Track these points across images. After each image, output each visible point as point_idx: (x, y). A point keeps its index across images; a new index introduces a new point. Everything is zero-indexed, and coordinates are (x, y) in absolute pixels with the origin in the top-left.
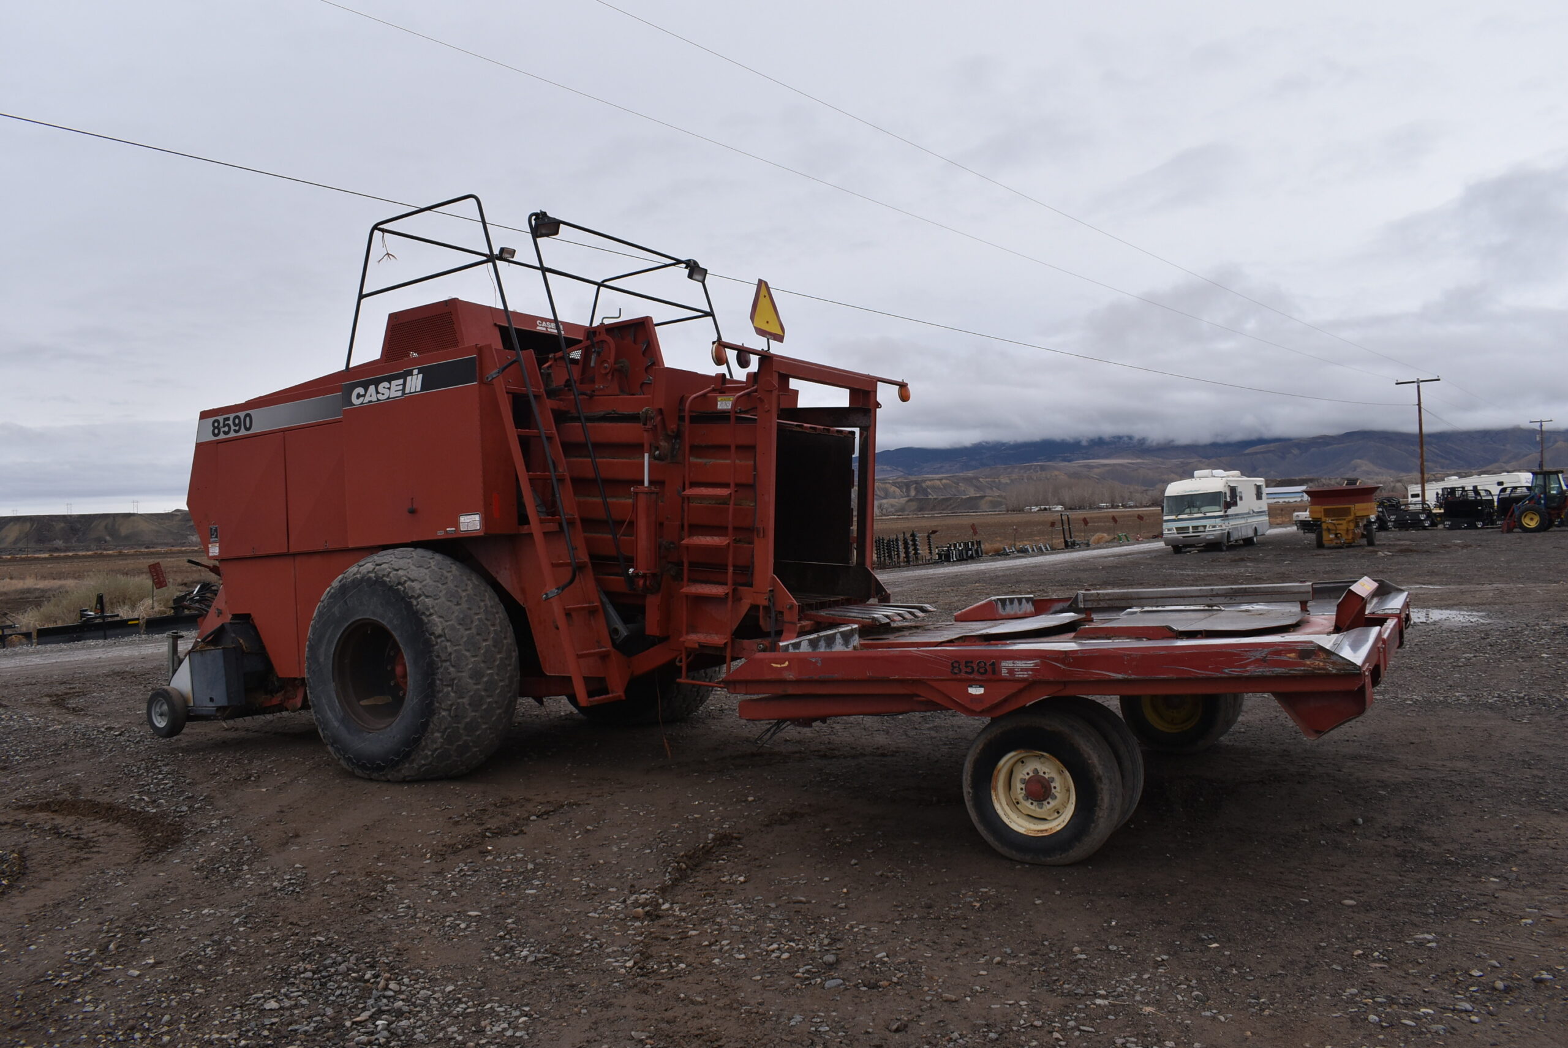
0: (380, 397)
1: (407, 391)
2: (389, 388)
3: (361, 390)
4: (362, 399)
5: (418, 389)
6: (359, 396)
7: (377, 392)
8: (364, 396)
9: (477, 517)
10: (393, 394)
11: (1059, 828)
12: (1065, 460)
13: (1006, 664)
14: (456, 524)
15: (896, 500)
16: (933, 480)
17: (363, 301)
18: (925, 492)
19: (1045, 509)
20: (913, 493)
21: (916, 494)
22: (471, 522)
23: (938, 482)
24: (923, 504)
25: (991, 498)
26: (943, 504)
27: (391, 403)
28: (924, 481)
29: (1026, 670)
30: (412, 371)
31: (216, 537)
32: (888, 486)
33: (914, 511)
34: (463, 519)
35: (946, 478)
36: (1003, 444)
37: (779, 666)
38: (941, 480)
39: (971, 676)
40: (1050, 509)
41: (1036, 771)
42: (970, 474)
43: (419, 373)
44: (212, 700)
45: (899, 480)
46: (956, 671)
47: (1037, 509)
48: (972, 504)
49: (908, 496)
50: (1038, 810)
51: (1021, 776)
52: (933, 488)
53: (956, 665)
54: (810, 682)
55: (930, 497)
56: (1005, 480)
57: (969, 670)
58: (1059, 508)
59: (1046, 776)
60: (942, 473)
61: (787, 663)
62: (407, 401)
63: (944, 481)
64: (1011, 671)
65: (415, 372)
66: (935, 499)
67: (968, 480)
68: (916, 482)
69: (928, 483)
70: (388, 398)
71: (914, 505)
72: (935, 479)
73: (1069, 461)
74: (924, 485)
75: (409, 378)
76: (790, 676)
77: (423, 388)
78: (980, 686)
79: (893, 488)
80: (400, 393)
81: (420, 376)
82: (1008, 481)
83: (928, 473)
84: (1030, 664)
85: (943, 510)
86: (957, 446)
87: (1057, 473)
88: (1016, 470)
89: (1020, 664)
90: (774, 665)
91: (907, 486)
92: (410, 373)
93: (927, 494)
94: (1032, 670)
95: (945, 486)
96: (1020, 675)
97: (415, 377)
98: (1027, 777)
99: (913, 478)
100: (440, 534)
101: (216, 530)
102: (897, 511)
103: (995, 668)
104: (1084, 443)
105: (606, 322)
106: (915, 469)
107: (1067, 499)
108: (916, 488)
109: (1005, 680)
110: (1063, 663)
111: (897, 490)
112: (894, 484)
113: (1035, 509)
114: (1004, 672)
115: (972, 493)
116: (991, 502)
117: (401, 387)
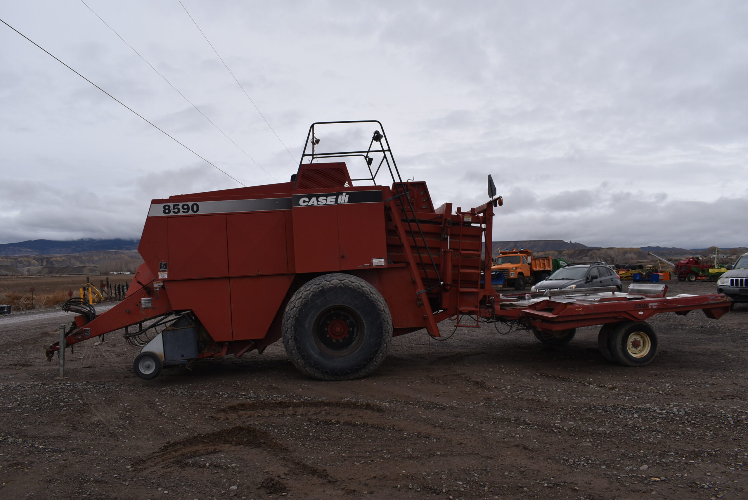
0: (319, 203)
1: (339, 202)
2: (326, 200)
3: (307, 199)
4: (306, 204)
5: (346, 201)
6: (304, 202)
7: (318, 201)
8: (309, 202)
9: (383, 260)
10: (329, 202)
11: (646, 354)
12: (127, 249)
13: (650, 304)
14: (371, 263)
15: (35, 267)
16: (56, 257)
17: (304, 157)
18: (52, 263)
19: (121, 273)
20: (45, 264)
21: (47, 265)
22: (379, 262)
23: (59, 258)
24: (52, 270)
25: (90, 267)
26: (62, 270)
27: (326, 207)
28: (52, 258)
29: (656, 306)
30: (342, 193)
31: (166, 268)
32: (30, 259)
33: (47, 273)
34: (374, 260)
35: (64, 256)
36: (95, 240)
37: (578, 310)
38: (61, 257)
39: (640, 309)
40: (123, 273)
41: (635, 339)
42: (77, 255)
43: (346, 194)
44: (183, 356)
45: (37, 257)
46: (636, 307)
47: (116, 273)
48: (79, 270)
49: (42, 265)
50: (636, 350)
51: (631, 341)
52: (57, 261)
53: (636, 305)
54: (590, 314)
55: (55, 266)
56: (96, 258)
57: (640, 307)
58: (128, 273)
59: (638, 340)
60: (61, 254)
61: (581, 309)
62: (337, 207)
63: (63, 258)
64: (652, 306)
65: (344, 194)
66: (59, 267)
67: (76, 258)
68: (47, 258)
69: (54, 259)
70: (326, 204)
71: (47, 270)
72: (58, 257)
73: (130, 250)
74: (51, 260)
75: (340, 197)
76: (582, 313)
77: (349, 201)
78: (642, 311)
79: (34, 261)
80: (334, 203)
81: (347, 196)
82: (98, 259)
83: (53, 254)
84: (656, 304)
85: (64, 273)
86: (69, 240)
87: (123, 255)
88: (102, 253)
89: (654, 304)
90: (577, 310)
91: (42, 260)
92: (341, 194)
93: (53, 264)
94: (657, 305)
95: (63, 260)
96: (654, 307)
97: (344, 196)
98: (633, 341)
99: (45, 256)
100: (360, 267)
101: (165, 265)
102: (38, 273)
103: (647, 306)
104: (135, 241)
105: (409, 181)
106: (46, 251)
107: (132, 269)
108: (47, 261)
109: (650, 309)
110: (667, 303)
111: (36, 262)
112: (34, 259)
113: (115, 273)
114: (650, 307)
115: (78, 264)
116: (90, 269)
117: (334, 200)
